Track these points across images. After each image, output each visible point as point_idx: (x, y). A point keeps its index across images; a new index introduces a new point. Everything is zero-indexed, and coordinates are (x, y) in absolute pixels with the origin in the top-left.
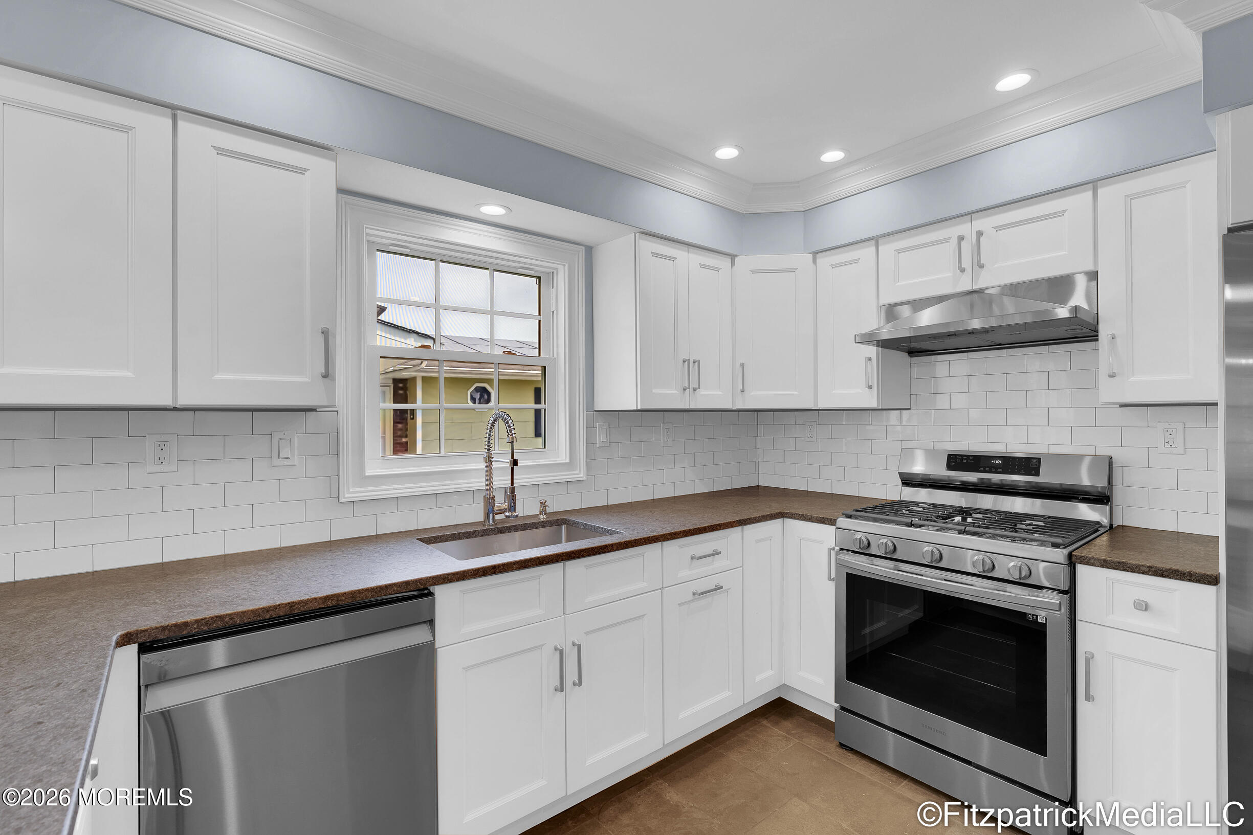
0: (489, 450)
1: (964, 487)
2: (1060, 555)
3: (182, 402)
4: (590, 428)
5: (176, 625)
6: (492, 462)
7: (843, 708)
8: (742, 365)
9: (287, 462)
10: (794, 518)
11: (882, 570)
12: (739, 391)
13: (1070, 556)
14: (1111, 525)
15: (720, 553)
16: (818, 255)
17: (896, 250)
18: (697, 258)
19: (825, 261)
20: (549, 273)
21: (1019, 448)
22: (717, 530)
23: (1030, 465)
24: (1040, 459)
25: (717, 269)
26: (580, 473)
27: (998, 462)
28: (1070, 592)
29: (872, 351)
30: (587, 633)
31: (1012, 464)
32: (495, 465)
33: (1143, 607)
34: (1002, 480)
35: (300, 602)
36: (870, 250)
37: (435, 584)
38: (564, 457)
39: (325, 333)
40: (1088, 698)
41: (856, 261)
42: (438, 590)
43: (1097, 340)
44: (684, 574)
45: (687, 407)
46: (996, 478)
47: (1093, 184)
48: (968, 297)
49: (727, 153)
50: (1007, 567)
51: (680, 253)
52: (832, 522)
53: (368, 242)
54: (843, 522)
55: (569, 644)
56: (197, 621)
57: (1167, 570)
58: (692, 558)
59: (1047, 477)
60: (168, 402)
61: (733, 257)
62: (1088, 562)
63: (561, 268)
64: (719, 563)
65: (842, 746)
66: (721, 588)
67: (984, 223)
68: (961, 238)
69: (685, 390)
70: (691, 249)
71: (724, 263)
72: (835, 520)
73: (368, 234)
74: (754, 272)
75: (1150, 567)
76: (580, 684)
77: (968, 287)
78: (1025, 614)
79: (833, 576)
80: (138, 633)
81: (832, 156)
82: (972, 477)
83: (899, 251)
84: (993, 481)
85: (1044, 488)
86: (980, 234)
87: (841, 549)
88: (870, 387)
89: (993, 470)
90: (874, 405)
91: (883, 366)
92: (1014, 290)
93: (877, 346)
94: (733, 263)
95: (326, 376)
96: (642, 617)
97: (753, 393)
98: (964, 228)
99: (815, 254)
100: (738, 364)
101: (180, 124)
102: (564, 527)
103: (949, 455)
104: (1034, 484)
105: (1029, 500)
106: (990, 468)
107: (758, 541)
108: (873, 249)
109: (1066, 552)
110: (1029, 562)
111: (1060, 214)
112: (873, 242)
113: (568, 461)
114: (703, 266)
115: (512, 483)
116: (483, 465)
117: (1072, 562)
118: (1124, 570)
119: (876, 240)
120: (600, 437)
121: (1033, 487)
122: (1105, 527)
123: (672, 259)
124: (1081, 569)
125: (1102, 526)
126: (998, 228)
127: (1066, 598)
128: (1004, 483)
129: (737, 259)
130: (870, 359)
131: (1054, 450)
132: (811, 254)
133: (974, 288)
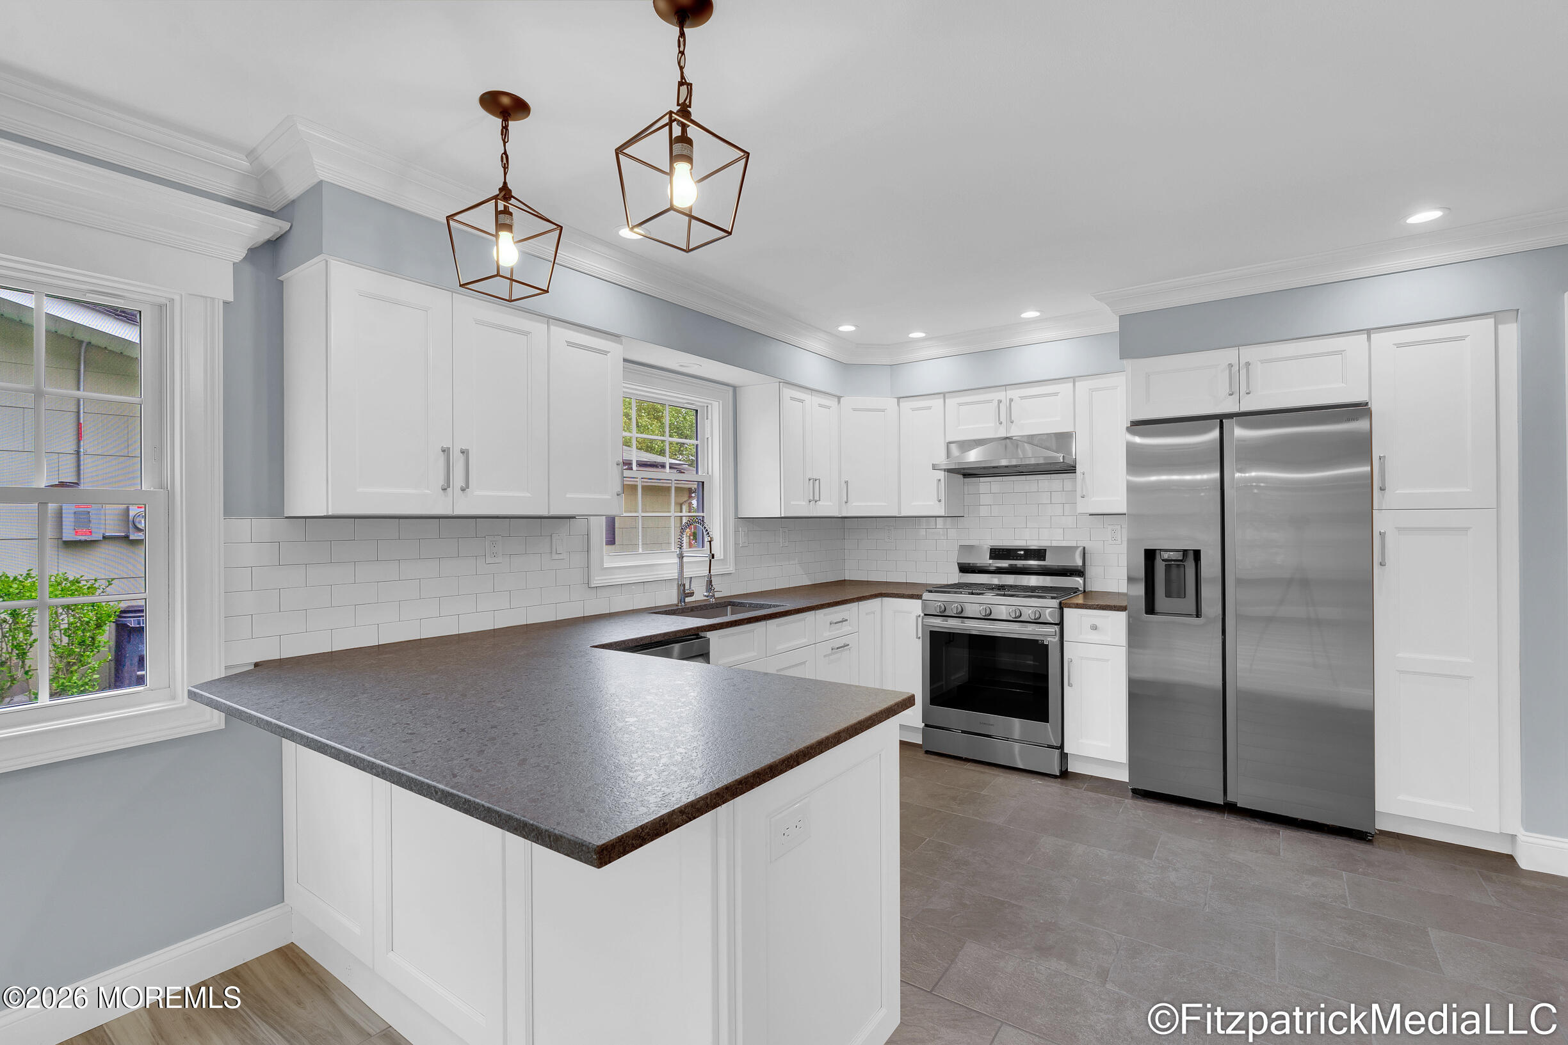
0: (680, 548)
1: (1000, 571)
2: (1055, 603)
3: (551, 513)
4: (736, 532)
6: (683, 557)
7: (927, 726)
8: (846, 482)
9: (560, 557)
10: (891, 597)
11: (953, 625)
12: (844, 503)
13: (1060, 603)
14: (1085, 591)
15: (846, 620)
16: (901, 399)
17: (958, 404)
18: (817, 400)
19: (906, 405)
20: (704, 406)
21: (1034, 544)
22: (845, 604)
23: (1040, 554)
24: (1046, 550)
25: (829, 407)
27: (1022, 552)
28: (1061, 624)
29: (941, 475)
31: (1031, 554)
32: (685, 559)
33: (1094, 628)
34: (1023, 565)
36: (938, 402)
38: (721, 555)
40: (1070, 685)
41: (929, 408)
43: (1075, 472)
44: (827, 634)
45: (811, 515)
46: (1020, 563)
47: (1074, 379)
48: (1003, 441)
49: (847, 328)
50: (1028, 614)
51: (807, 397)
52: (919, 597)
54: (926, 597)
57: (1105, 606)
58: (831, 624)
59: (1050, 561)
60: (546, 513)
61: (839, 398)
62: (1069, 606)
63: (716, 404)
64: (846, 628)
65: (927, 752)
66: (848, 645)
67: (1014, 393)
68: (1000, 402)
69: (810, 502)
70: (814, 393)
71: (832, 403)
72: (921, 595)
74: (855, 410)
75: (1098, 605)
77: (1005, 435)
78: (1037, 641)
79: (920, 635)
81: (917, 335)
82: (1004, 564)
83: (960, 404)
84: (1018, 566)
85: (1049, 569)
86: (1011, 400)
87: (925, 615)
88: (940, 501)
89: (1019, 558)
90: (942, 513)
91: (949, 486)
92: (1031, 439)
93: (945, 471)
94: (839, 402)
96: (804, 663)
97: (854, 504)
98: (1000, 395)
99: (899, 398)
100: (843, 482)
102: (729, 608)
103: (991, 549)
104: (1043, 567)
105: (1041, 578)
106: (1017, 557)
107: (867, 614)
108: (942, 400)
109: (1058, 601)
110: (1039, 609)
111: (1056, 394)
112: (942, 395)
113: (722, 557)
114: (820, 406)
115: (710, 572)
116: (676, 560)
117: (1061, 607)
118: (1086, 608)
119: (944, 395)
120: (743, 538)
121: (1042, 568)
122: (1081, 591)
123: (802, 401)
124: (1066, 610)
125: (1079, 590)
126: (1022, 398)
127: (1057, 628)
128: (1025, 566)
129: (842, 399)
130: (940, 480)
131: (1055, 544)
132: (896, 400)
133: (1008, 436)
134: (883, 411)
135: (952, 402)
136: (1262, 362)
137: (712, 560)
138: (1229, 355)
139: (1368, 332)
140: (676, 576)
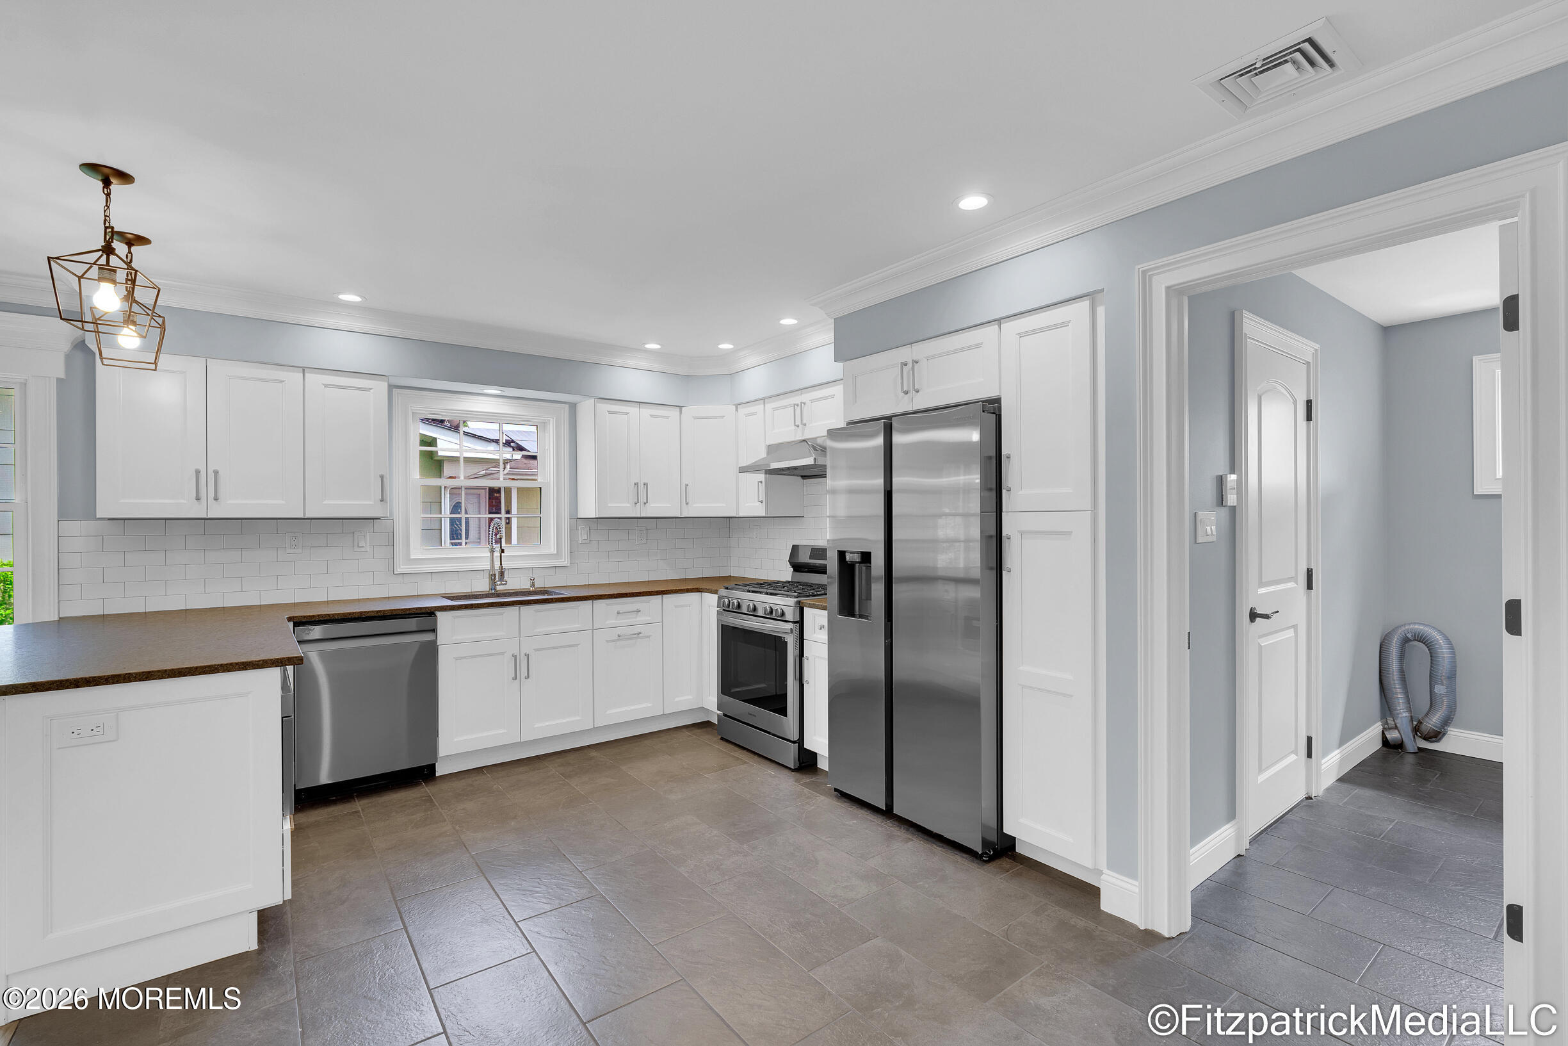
2: (791, 601)
3: (307, 516)
4: (573, 530)
5: (309, 616)
7: (725, 715)
8: (686, 485)
9: (363, 549)
11: (747, 622)
13: (803, 603)
15: (641, 611)
17: (773, 409)
18: (646, 412)
19: (743, 411)
20: (545, 423)
22: (638, 596)
25: (669, 418)
26: (564, 561)
28: (801, 622)
29: (762, 476)
30: (536, 650)
33: (821, 627)
35: (365, 612)
36: (759, 408)
37: (439, 611)
38: (553, 551)
39: (382, 477)
40: (807, 682)
42: (439, 614)
43: (826, 477)
44: (611, 622)
45: (638, 515)
48: (800, 444)
49: (653, 346)
50: (776, 611)
51: (633, 410)
52: (717, 592)
53: (413, 413)
54: (723, 592)
55: (523, 654)
56: (318, 615)
58: (618, 613)
60: (301, 516)
61: (681, 407)
62: (806, 605)
63: (552, 420)
64: (641, 618)
65: (722, 739)
66: (641, 634)
67: (805, 397)
68: (796, 405)
69: (636, 504)
70: (642, 405)
71: (674, 413)
73: (412, 409)
74: (694, 418)
76: (529, 678)
77: (801, 438)
78: (778, 638)
80: (294, 617)
83: (775, 409)
86: (803, 404)
87: (720, 610)
88: (761, 502)
90: (764, 515)
93: (766, 473)
94: (681, 412)
95: (382, 500)
96: (576, 645)
97: (693, 505)
98: (796, 399)
99: (737, 406)
100: (683, 485)
101: (306, 375)
108: (763, 406)
109: (797, 600)
110: (782, 607)
111: (833, 396)
113: (555, 553)
114: (653, 416)
115: (501, 564)
116: (489, 554)
117: (801, 606)
118: (816, 608)
119: (764, 400)
120: (582, 536)
123: (627, 413)
124: (806, 610)
126: (813, 401)
127: (799, 627)
129: (683, 408)
130: (761, 481)
132: (734, 406)
133: (803, 438)
134: (722, 417)
135: (770, 406)
136: (928, 358)
137: (503, 554)
138: (905, 354)
139: (999, 321)
140: (488, 567)
